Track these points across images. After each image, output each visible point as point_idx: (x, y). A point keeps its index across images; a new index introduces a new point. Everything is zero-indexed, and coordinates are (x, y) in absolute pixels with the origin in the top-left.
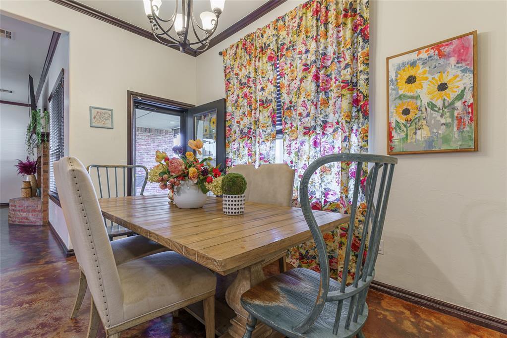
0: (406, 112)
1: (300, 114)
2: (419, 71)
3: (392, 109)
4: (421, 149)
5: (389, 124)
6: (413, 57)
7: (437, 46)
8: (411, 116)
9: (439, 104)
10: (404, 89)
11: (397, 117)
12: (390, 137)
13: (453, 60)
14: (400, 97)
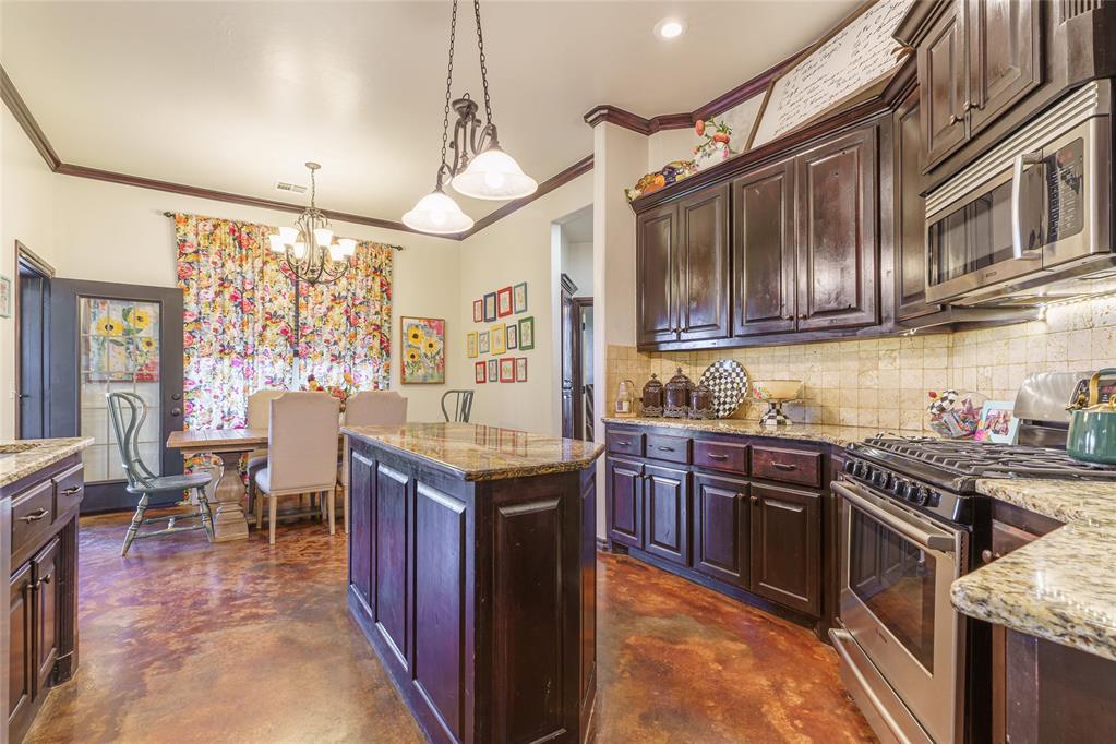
0: (413, 356)
1: (327, 341)
2: (420, 332)
3: (404, 353)
4: (421, 381)
5: (402, 362)
6: (417, 322)
7: (429, 320)
8: (415, 359)
9: (429, 355)
10: (412, 341)
11: (407, 359)
12: (403, 372)
13: (435, 331)
14: (410, 346)
